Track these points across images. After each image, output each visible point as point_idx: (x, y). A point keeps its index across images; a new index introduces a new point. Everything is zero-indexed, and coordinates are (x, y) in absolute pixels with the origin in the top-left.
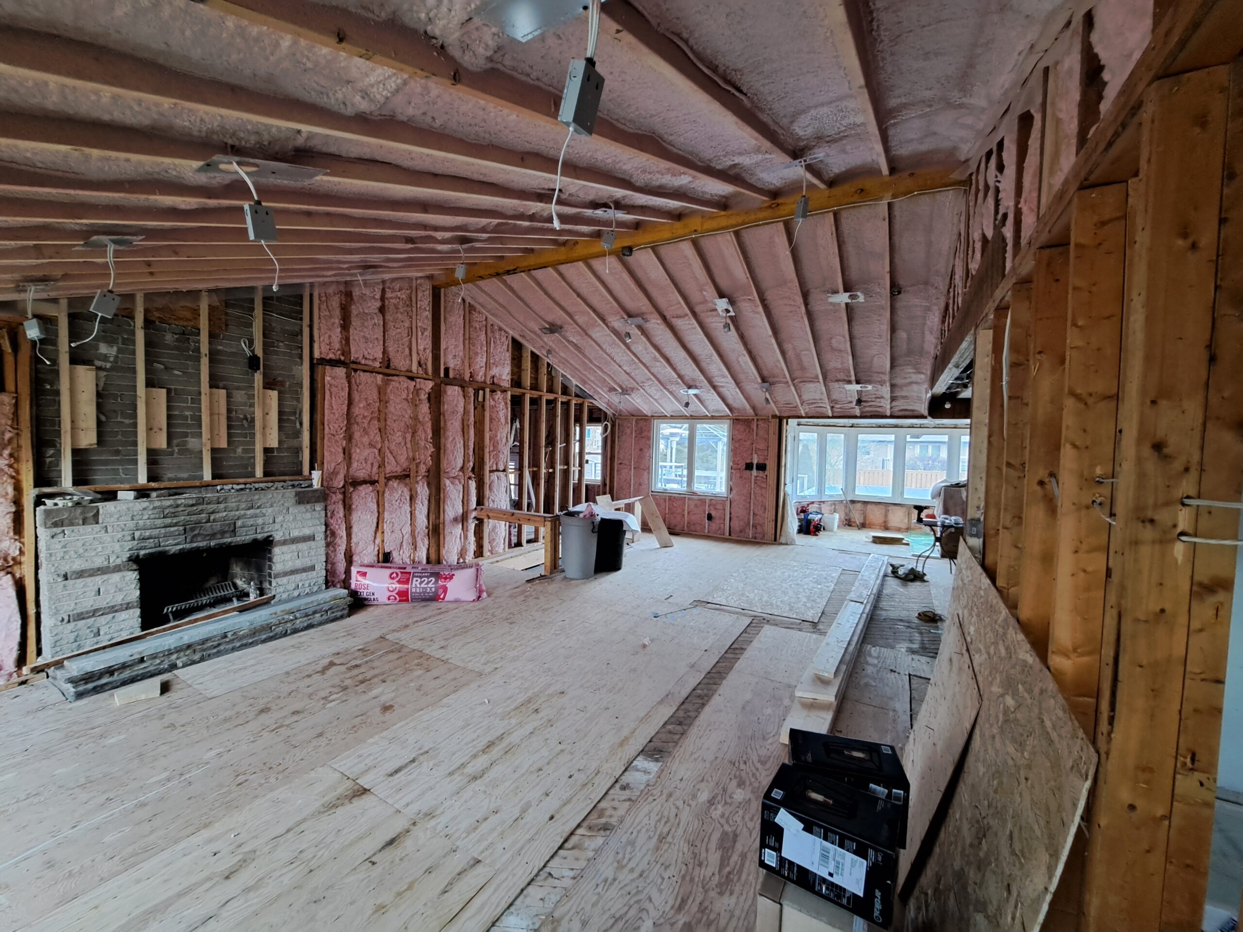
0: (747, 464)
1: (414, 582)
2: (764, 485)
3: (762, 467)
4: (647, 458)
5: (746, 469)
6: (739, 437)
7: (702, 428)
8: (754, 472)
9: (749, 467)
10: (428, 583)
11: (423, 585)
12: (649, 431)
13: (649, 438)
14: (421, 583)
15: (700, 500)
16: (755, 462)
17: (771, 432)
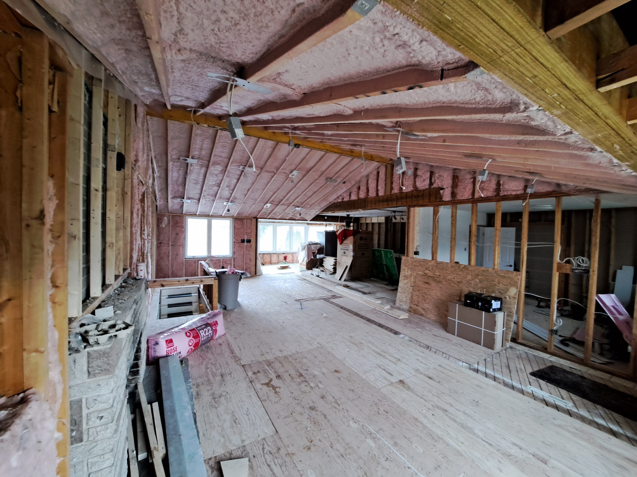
0: (242, 240)
1: (202, 334)
2: (250, 249)
3: (249, 241)
4: (182, 239)
5: (242, 242)
6: (238, 227)
7: (215, 222)
8: (246, 244)
9: (243, 241)
10: (209, 330)
11: (207, 334)
12: (183, 223)
13: (182, 227)
14: (205, 332)
15: (217, 260)
16: (246, 239)
17: (253, 224)
